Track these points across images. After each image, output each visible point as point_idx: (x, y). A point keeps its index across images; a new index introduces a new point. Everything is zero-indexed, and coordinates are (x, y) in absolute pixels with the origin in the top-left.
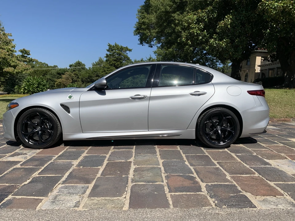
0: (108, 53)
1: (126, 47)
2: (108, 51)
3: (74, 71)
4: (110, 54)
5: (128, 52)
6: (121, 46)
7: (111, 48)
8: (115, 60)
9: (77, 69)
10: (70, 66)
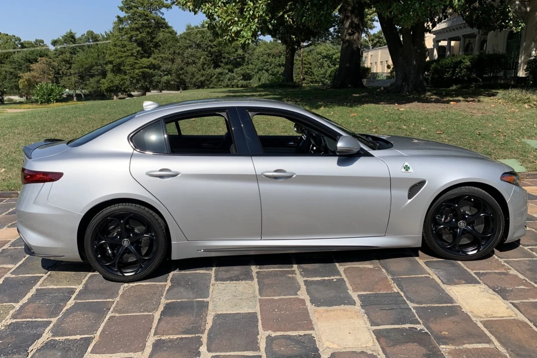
2: (121, 9)
3: (62, 53)
4: (125, 17)
5: (163, 10)
7: (127, 4)
9: (67, 49)
10: (54, 43)
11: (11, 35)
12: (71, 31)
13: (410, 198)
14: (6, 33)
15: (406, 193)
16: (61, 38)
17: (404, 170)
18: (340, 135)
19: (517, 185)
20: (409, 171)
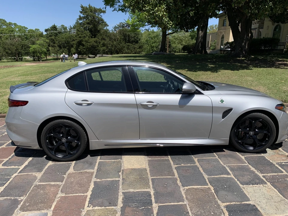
0: (82, 15)
1: (100, 8)
2: (81, 12)
3: (50, 36)
4: (83, 17)
6: (94, 8)
7: (84, 10)
8: (88, 23)
9: (53, 34)
10: (46, 31)
11: (23, 26)
12: (54, 24)
13: (223, 118)
14: (20, 25)
15: (221, 115)
16: (50, 28)
17: (220, 102)
18: (185, 82)
19: (284, 111)
20: (223, 103)
